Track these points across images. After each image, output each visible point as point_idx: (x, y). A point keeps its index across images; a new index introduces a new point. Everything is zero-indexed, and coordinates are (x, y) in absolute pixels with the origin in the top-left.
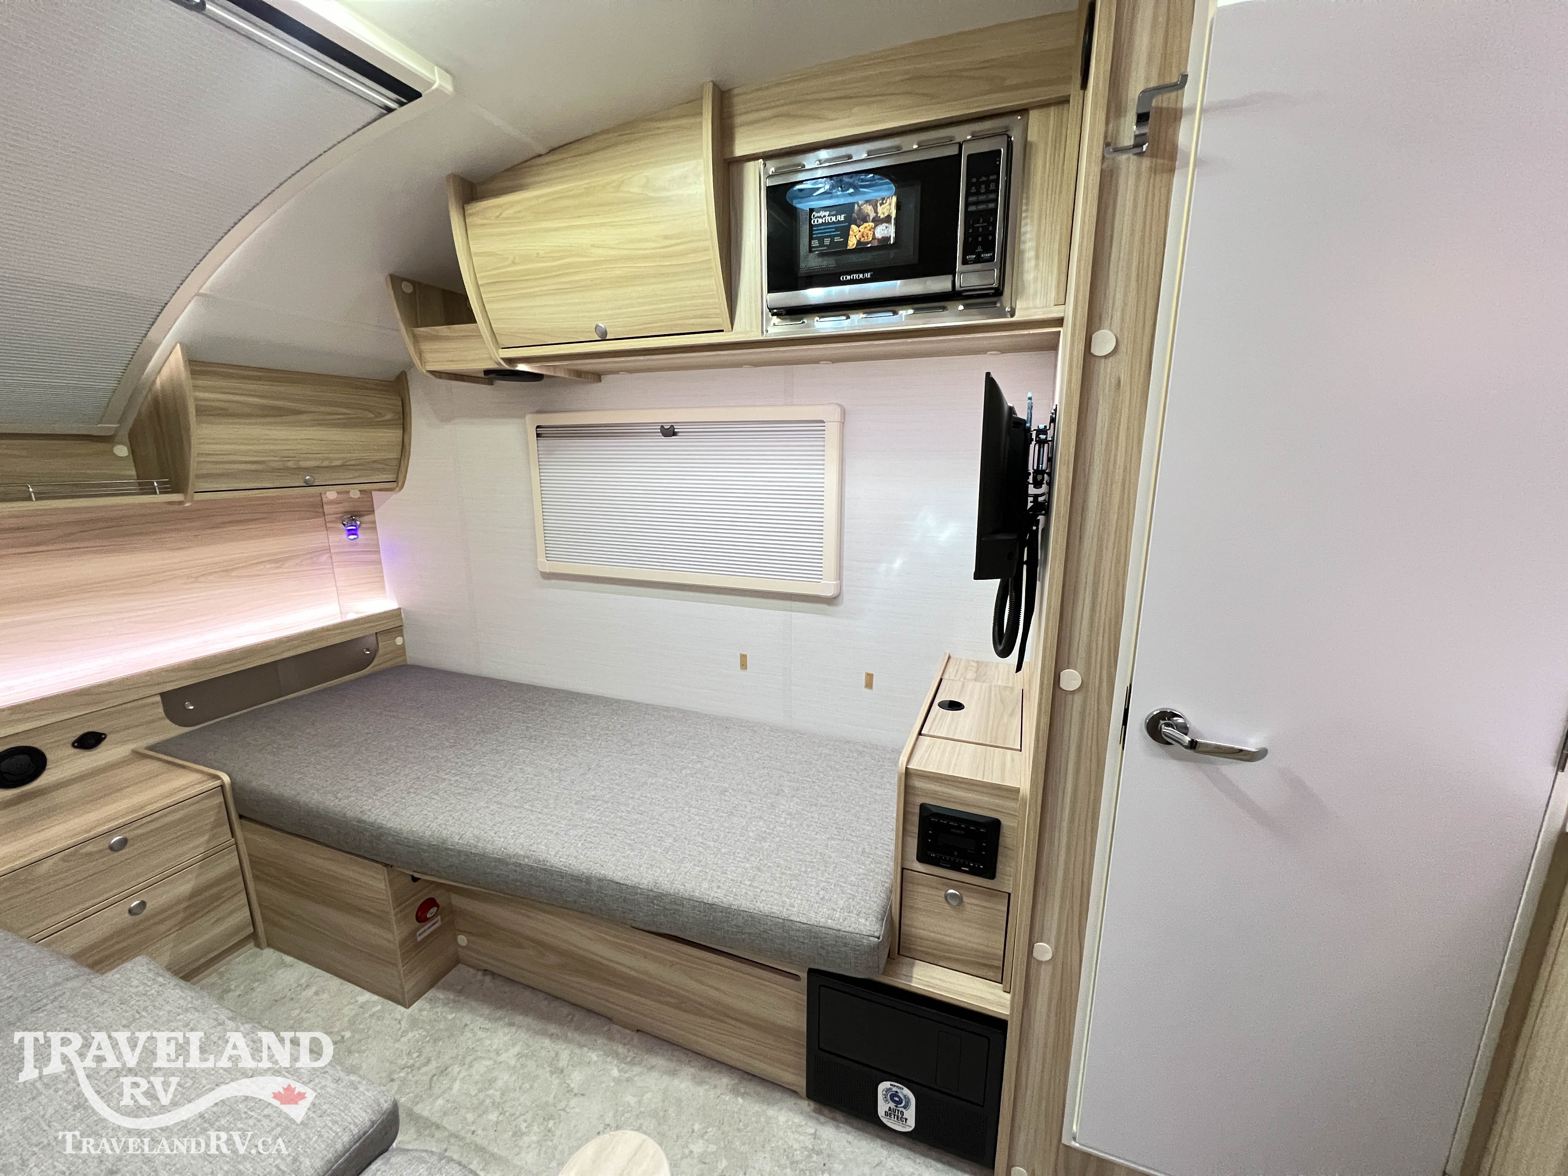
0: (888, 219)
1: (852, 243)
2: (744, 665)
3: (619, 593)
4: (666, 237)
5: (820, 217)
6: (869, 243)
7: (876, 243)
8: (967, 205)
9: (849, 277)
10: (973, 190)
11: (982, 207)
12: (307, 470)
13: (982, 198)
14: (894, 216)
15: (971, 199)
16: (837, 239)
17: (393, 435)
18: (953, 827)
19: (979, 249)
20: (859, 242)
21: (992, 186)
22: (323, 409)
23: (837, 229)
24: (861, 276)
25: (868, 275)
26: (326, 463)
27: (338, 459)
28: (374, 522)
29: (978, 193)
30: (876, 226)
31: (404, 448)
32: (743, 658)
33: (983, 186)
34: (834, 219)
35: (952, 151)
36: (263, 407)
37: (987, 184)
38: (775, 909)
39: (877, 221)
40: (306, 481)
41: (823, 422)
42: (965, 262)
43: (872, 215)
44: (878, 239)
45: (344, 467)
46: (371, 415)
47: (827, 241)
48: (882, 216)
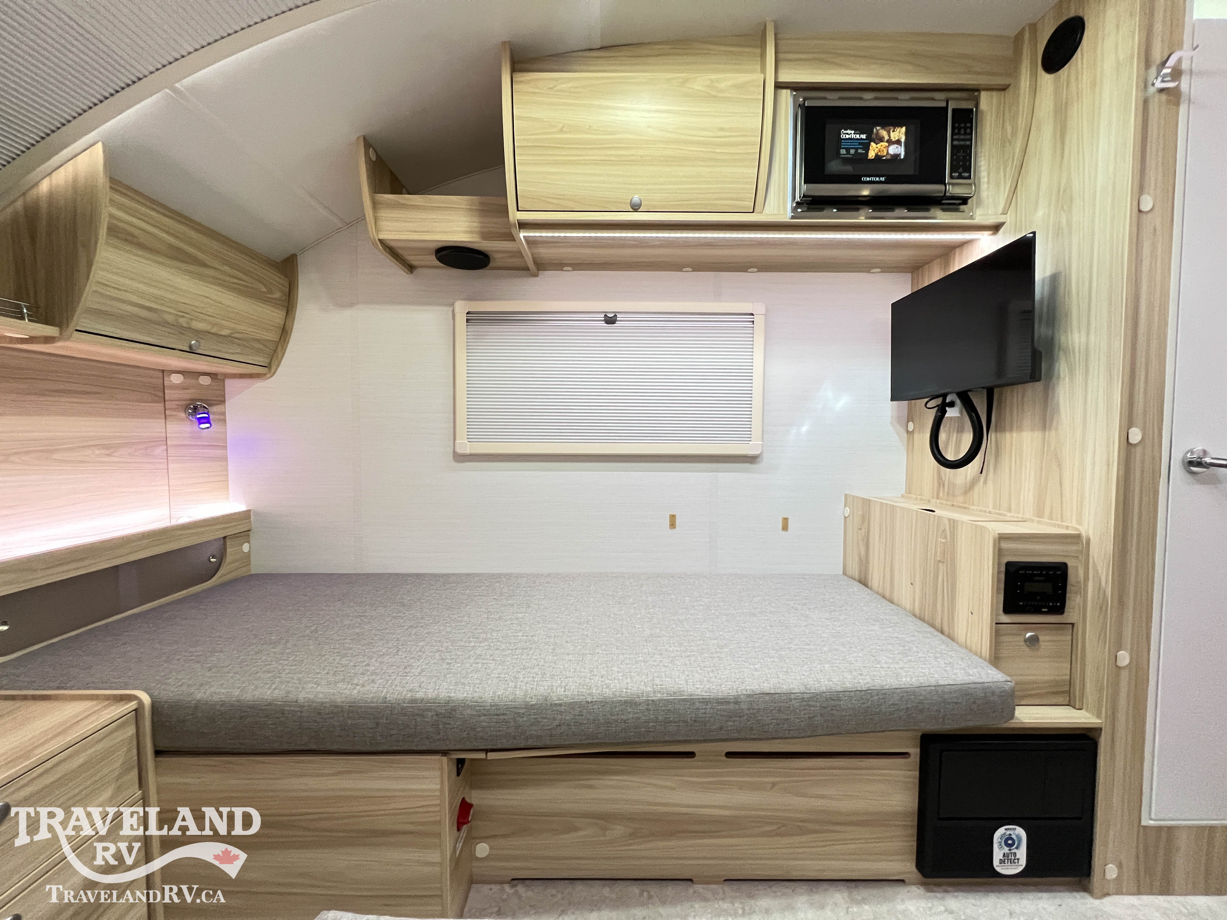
0: (898, 142)
1: (872, 155)
2: (673, 525)
3: (544, 470)
4: (722, 129)
5: (847, 134)
6: (884, 156)
7: (889, 157)
8: (953, 140)
9: (868, 179)
10: (956, 131)
11: (962, 143)
12: (197, 333)
13: (962, 137)
14: (903, 140)
15: (955, 137)
16: (860, 151)
17: (276, 316)
18: (1036, 575)
19: (961, 170)
20: (877, 155)
21: (968, 131)
22: (226, 268)
23: (860, 144)
24: (877, 179)
25: (883, 179)
26: (214, 330)
27: (228, 328)
28: (224, 414)
29: (959, 134)
30: (889, 145)
31: (285, 332)
32: (673, 518)
33: (962, 130)
34: (858, 136)
35: (943, 104)
36: (171, 246)
37: (965, 128)
38: (922, 680)
39: (890, 142)
40: (190, 347)
41: (752, 315)
42: (952, 177)
43: (886, 138)
44: (891, 155)
45: (230, 339)
46: (264, 290)
47: (852, 151)
48: (894, 140)
